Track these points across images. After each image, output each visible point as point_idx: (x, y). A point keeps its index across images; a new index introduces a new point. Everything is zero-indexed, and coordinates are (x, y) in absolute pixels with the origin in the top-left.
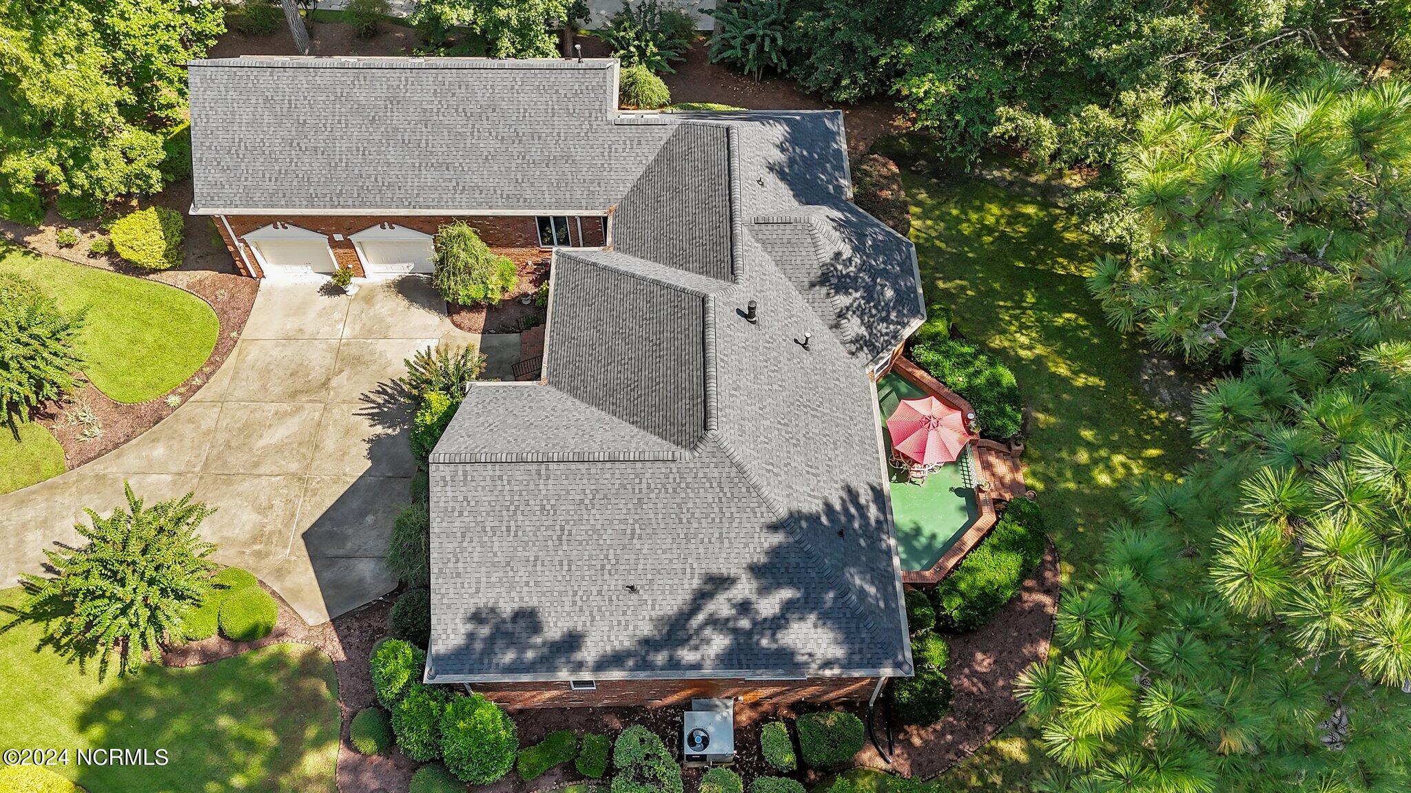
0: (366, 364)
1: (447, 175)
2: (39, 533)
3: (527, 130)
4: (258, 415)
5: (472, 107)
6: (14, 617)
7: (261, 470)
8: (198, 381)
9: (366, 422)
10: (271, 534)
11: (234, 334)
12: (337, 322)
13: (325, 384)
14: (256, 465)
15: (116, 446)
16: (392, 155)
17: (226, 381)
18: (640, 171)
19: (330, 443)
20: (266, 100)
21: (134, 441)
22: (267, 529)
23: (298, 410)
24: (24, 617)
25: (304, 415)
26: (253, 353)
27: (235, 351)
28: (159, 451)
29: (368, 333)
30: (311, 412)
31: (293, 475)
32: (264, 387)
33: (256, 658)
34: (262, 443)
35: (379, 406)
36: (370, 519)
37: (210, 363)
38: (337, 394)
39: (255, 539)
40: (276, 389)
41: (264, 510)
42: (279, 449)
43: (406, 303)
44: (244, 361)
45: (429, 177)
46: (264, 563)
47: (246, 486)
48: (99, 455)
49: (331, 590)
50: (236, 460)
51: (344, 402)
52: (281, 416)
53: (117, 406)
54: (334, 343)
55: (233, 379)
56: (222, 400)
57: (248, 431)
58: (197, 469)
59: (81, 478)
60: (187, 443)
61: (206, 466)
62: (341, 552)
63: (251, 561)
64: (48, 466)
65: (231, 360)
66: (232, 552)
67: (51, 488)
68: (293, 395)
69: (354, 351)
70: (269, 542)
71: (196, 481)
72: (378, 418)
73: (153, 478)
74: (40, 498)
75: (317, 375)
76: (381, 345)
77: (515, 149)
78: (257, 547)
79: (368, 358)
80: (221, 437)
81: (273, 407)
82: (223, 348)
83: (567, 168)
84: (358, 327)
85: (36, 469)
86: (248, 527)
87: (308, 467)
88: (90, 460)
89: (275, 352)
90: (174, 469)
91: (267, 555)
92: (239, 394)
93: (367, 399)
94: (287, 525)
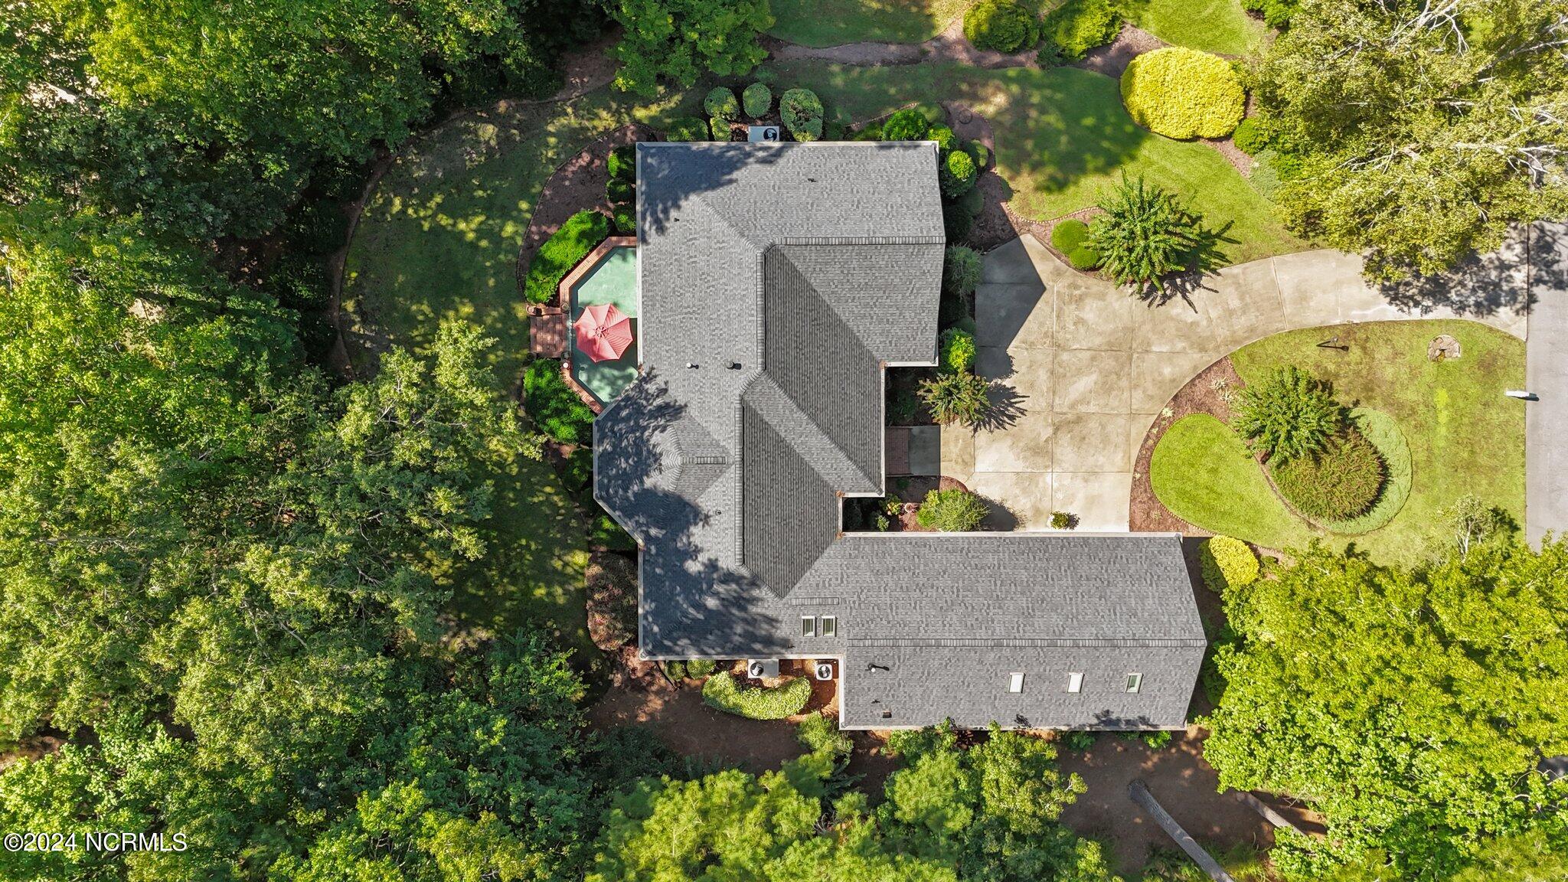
0: (1028, 448)
1: (976, 561)
2: (1231, 306)
3: (912, 594)
4: (1102, 402)
5: (961, 610)
6: (1225, 235)
7: (1088, 354)
8: (1155, 431)
9: (1019, 391)
10: (1070, 302)
11: (1138, 476)
12: (1058, 490)
13: (1057, 429)
14: (1093, 359)
15: (1199, 376)
16: (1024, 575)
17: (1134, 432)
18: (817, 564)
19: (1043, 375)
20: (1135, 615)
21: (1188, 380)
22: (1074, 306)
23: (1072, 406)
24: (1218, 236)
25: (1067, 402)
26: (1118, 458)
27: (1133, 462)
28: (1167, 371)
29: (1032, 478)
30: (1062, 403)
31: (1064, 350)
32: (1103, 427)
33: (1050, 170)
34: (1094, 377)
35: (1011, 405)
36: (1003, 313)
37: (1151, 449)
38: (1045, 419)
39: (1080, 299)
40: (1093, 424)
41: (1079, 321)
42: (1079, 372)
43: (1007, 505)
44: (1125, 452)
45: (991, 559)
46: (1071, 280)
47: (1098, 341)
48: (1209, 368)
49: (1022, 258)
50: (1109, 363)
51: (1039, 413)
52: (1083, 400)
53: (1209, 411)
54: (1057, 469)
55: (1129, 435)
56: (1133, 416)
57: (1106, 388)
58: (1135, 356)
59: (1217, 348)
60: (1149, 379)
61: (1130, 358)
62: (1019, 288)
63: (1079, 282)
64: (1244, 359)
65: (1135, 453)
66: (1094, 289)
67: (1235, 342)
68: (1079, 420)
69: (1039, 460)
70: (1071, 296)
71: (1134, 346)
72: (1010, 394)
73: (1165, 349)
74: (1240, 333)
75: (1065, 438)
76: (1020, 466)
77: (921, 580)
78: (1077, 292)
79: (1028, 454)
80: (1124, 383)
81: (1092, 408)
82: (1144, 461)
83: (877, 566)
84: (1041, 484)
85: (1252, 358)
86: (1087, 308)
87: (1055, 356)
88: (1215, 364)
89: (1102, 460)
90: (1152, 356)
91: (1069, 286)
92: (1121, 421)
93: (1023, 412)
94: (1060, 309)
